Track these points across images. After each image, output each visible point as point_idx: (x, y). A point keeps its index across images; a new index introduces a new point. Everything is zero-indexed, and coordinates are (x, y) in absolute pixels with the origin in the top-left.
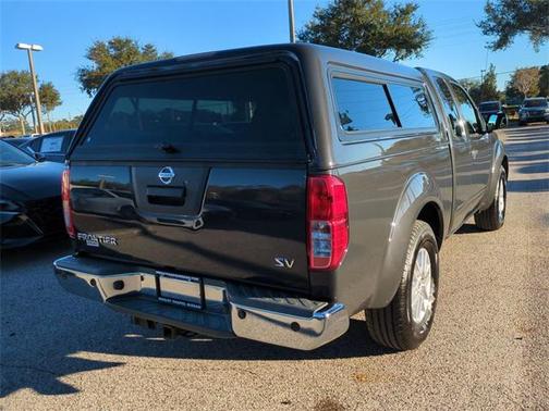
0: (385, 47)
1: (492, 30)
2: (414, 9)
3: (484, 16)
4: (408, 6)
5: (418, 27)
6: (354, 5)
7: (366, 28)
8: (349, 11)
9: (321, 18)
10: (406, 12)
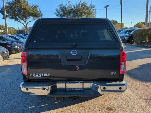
0: (30, 16)
1: (58, 15)
2: (38, 6)
3: (56, 12)
4: (36, 5)
5: (39, 11)
6: (20, 2)
7: (24, 10)
8: (18, 3)
9: (9, 4)
10: (36, 7)
